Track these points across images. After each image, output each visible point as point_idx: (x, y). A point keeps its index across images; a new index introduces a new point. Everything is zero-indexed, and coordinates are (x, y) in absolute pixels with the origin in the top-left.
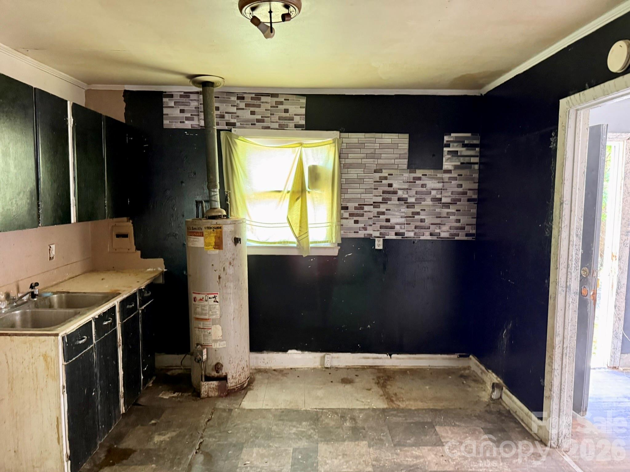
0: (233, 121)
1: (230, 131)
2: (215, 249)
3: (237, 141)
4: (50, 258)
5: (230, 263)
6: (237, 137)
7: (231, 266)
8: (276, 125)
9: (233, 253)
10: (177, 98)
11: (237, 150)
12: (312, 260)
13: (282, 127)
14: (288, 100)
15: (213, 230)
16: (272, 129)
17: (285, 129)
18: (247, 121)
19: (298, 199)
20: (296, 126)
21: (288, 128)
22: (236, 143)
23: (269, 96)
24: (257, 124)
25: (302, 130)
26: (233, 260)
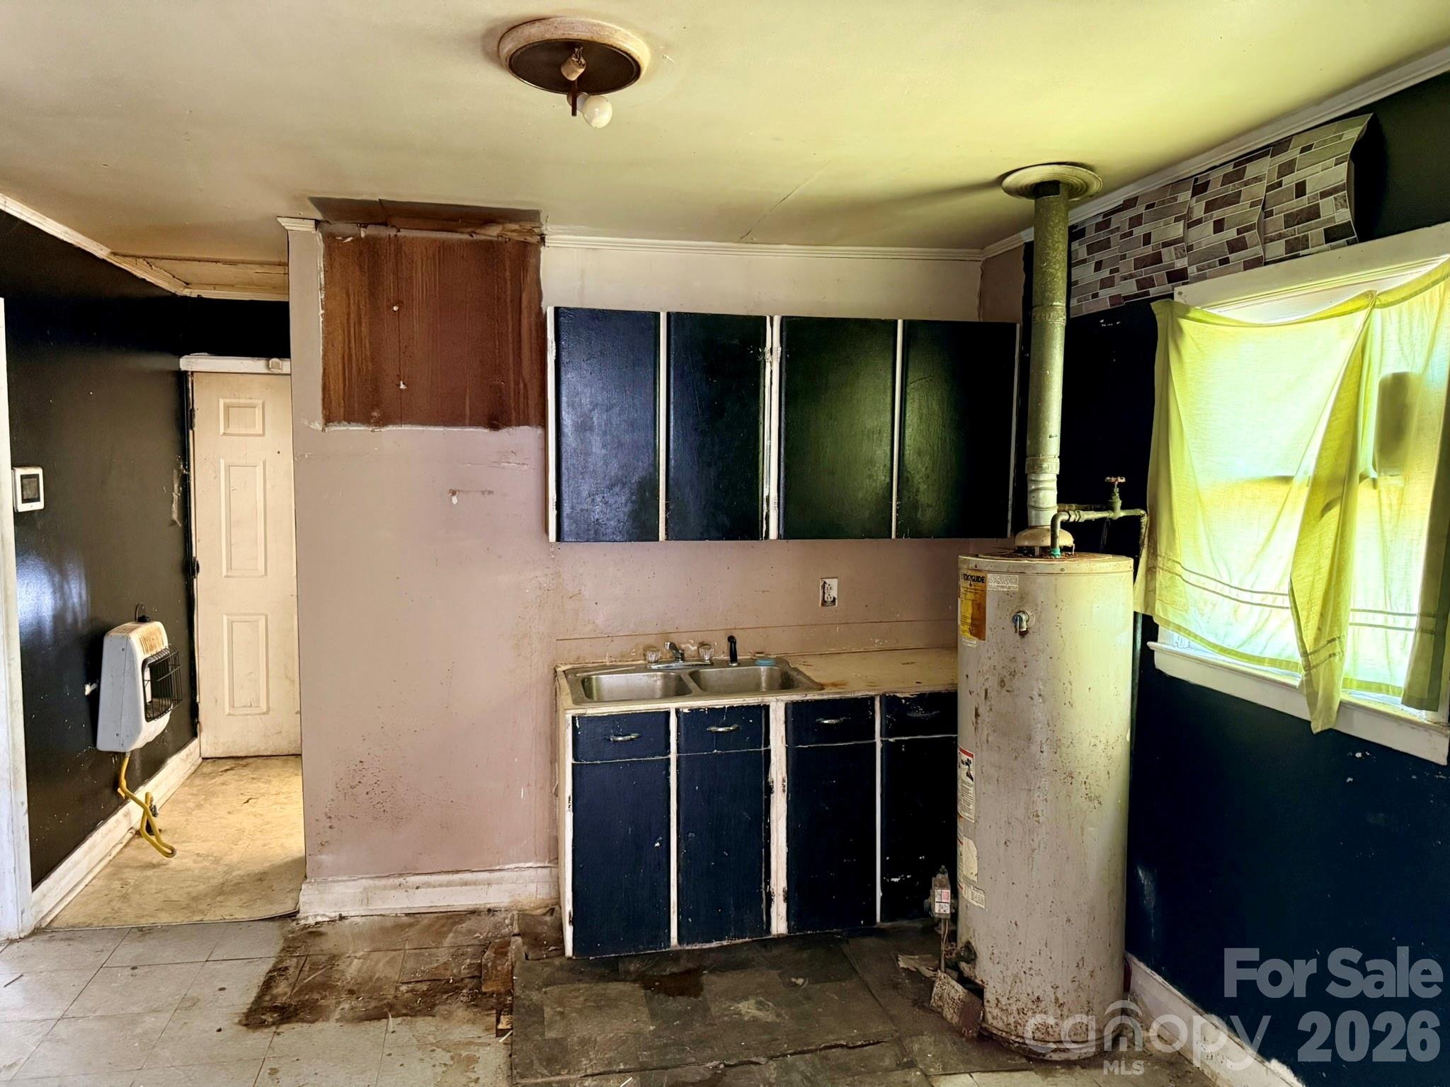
0: (1180, 264)
1: (1171, 296)
2: (971, 634)
3: (1185, 323)
4: (824, 602)
5: (1002, 683)
6: (1185, 311)
7: (1004, 692)
8: (1278, 248)
9: (1012, 656)
10: (1091, 235)
11: (1184, 352)
12: (1359, 755)
13: (1295, 249)
14: (1310, 147)
15: (971, 585)
16: (1266, 264)
17: (1302, 252)
18: (1208, 254)
19: (1328, 507)
20: (1332, 235)
21: (1307, 247)
22: (1181, 330)
23: (1265, 154)
24: (1232, 257)
25: (1349, 243)
26: (1013, 674)
